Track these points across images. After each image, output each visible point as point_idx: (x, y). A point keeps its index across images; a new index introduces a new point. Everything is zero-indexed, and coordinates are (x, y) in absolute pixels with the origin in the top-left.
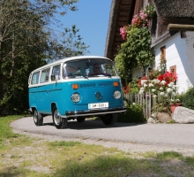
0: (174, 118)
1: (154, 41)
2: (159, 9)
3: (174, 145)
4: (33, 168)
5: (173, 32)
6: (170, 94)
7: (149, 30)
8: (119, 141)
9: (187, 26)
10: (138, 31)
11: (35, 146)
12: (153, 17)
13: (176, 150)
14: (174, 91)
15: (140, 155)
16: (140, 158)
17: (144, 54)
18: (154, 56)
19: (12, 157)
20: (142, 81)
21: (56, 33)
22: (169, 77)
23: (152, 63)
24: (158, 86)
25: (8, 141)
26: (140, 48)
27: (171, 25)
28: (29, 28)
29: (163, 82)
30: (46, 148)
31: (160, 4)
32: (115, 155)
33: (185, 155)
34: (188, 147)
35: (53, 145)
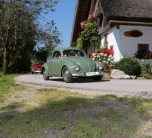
0: (112, 76)
1: (101, 30)
2: (104, 11)
3: (112, 91)
4: (29, 103)
5: (112, 25)
6: (109, 62)
7: (98, 24)
8: (79, 89)
9: (121, 22)
10: (91, 24)
11: (29, 91)
12: (100, 16)
13: (113, 94)
14: (112, 60)
16: (91, 98)
17: (95, 38)
18: (100, 39)
19: (16, 97)
20: (93, 54)
21: (42, 25)
22: (109, 52)
23: (100, 44)
24: (102, 57)
25: (13, 88)
26: (92, 35)
27: (111, 21)
28: (26, 21)
29: (106, 55)
30: (36, 92)
31: (105, 8)
32: (77, 96)
33: (119, 97)
34: (120, 92)
35: (40, 91)
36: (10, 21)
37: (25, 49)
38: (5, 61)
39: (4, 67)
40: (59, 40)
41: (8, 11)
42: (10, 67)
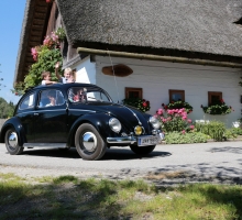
1: (65, 63)
5: (83, 55)
7: (61, 52)
8: (19, 166)
9: (95, 51)
10: (49, 52)
13: (73, 174)
15: (36, 180)
27: (80, 49)
31: (70, 27)
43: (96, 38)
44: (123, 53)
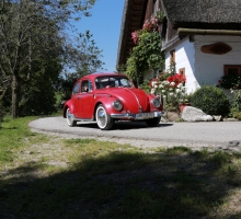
0: (183, 117)
2: (169, 14)
3: (183, 141)
4: (52, 163)
5: (182, 36)
6: (179, 94)
7: (160, 34)
9: (195, 30)
10: (149, 35)
11: (53, 143)
12: (163, 22)
13: (185, 145)
14: (183, 91)
15: (151, 150)
16: (150, 152)
17: (154, 57)
18: (164, 58)
19: (31, 153)
20: (153, 83)
21: (72, 38)
22: (179, 78)
23: (163, 66)
24: (167, 87)
25: (27, 139)
26: (151, 52)
27: (180, 29)
28: (45, 33)
29: (173, 83)
30: (63, 145)
31: (170, 9)
32: (128, 150)
33: (194, 150)
34: (197, 142)
35: (70, 143)
36: (20, 33)
37: (45, 77)
38: (14, 96)
39: (13, 107)
40: (99, 62)
41: (17, 18)
42: (22, 106)
43: (195, 18)
44: (222, 31)
